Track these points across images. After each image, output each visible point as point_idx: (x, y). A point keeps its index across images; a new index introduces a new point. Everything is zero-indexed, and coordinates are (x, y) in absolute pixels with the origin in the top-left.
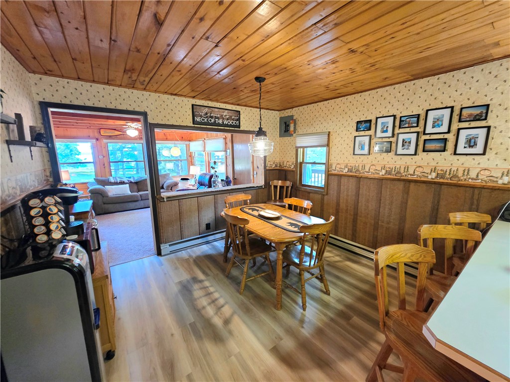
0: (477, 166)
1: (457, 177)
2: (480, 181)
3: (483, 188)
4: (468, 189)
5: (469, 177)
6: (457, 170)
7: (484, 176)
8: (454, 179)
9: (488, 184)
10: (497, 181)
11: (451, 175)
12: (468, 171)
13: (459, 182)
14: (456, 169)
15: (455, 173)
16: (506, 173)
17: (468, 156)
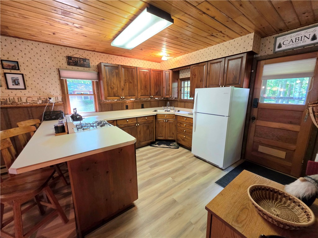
0: (24, 95)
1: (15, 102)
2: (29, 103)
3: (31, 107)
4: (25, 109)
5: (22, 102)
6: (14, 98)
7: (30, 100)
8: (14, 104)
9: (34, 105)
10: (37, 103)
11: (11, 102)
12: (21, 99)
13: (18, 106)
14: (12, 98)
15: (13, 100)
16: (39, 99)
17: (17, 90)
